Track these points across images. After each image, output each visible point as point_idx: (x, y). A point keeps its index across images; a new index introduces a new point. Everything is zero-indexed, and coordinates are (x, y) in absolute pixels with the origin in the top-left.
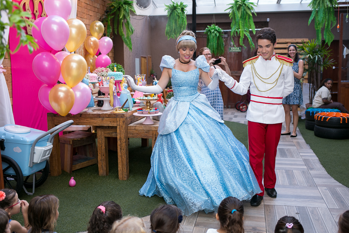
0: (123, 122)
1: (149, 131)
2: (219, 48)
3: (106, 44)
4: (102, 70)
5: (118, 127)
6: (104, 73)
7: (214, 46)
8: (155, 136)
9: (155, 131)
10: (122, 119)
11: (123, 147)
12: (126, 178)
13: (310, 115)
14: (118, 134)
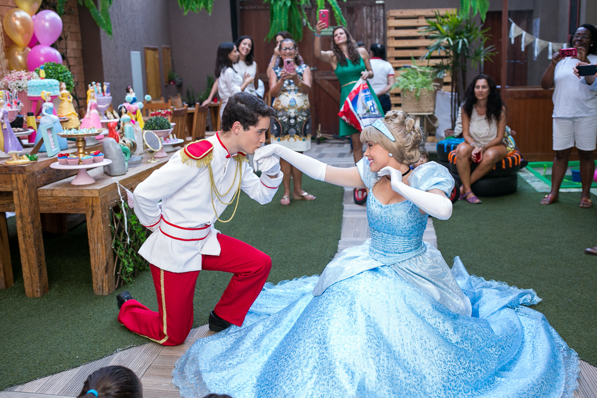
0: (24, 182)
1: (79, 198)
2: (293, 29)
3: (47, 24)
4: (19, 75)
5: (15, 193)
6: (23, 82)
7: (281, 25)
8: (91, 208)
9: (91, 199)
10: (21, 176)
11: (28, 232)
12: (39, 294)
13: (443, 151)
14: (16, 206)
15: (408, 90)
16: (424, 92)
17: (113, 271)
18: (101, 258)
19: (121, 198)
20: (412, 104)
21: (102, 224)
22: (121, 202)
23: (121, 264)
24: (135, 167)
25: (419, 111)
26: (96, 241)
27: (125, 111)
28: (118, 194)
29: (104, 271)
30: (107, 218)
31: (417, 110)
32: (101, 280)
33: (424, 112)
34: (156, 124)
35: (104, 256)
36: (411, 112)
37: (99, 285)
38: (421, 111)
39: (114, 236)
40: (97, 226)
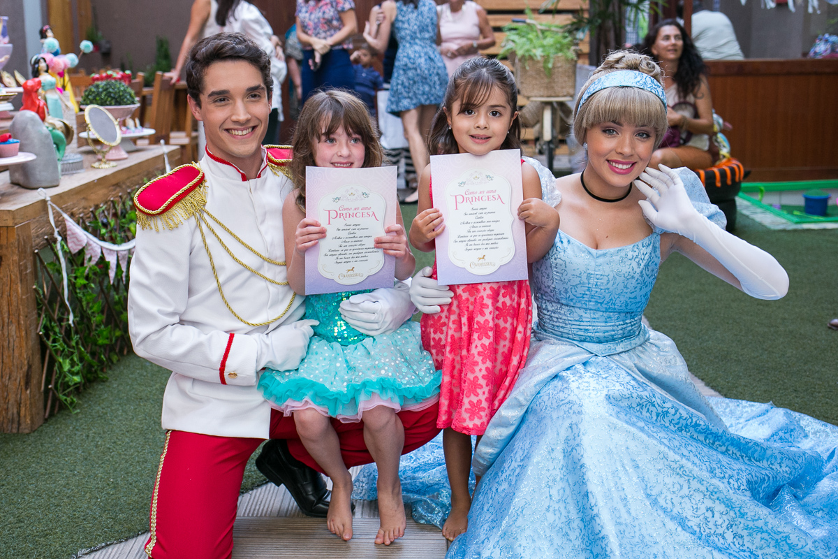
15: (531, 58)
16: (559, 61)
17: (40, 383)
18: (16, 354)
19: (56, 230)
20: (538, 82)
21: (19, 285)
22: (55, 241)
23: (56, 368)
24: (73, 174)
25: (549, 94)
26: (6, 320)
27: (45, 69)
28: (50, 223)
29: (22, 383)
30: (28, 271)
31: (546, 93)
32: (16, 401)
33: (558, 96)
34: (109, 94)
35: (23, 351)
36: (536, 96)
37: (10, 413)
38: (553, 94)
39: (41, 309)
40: (8, 288)
